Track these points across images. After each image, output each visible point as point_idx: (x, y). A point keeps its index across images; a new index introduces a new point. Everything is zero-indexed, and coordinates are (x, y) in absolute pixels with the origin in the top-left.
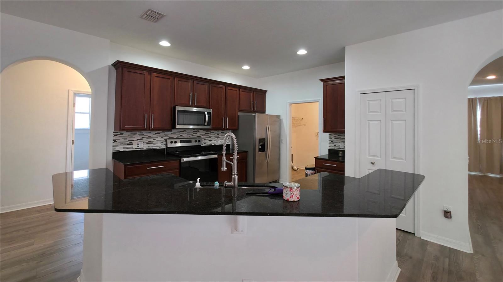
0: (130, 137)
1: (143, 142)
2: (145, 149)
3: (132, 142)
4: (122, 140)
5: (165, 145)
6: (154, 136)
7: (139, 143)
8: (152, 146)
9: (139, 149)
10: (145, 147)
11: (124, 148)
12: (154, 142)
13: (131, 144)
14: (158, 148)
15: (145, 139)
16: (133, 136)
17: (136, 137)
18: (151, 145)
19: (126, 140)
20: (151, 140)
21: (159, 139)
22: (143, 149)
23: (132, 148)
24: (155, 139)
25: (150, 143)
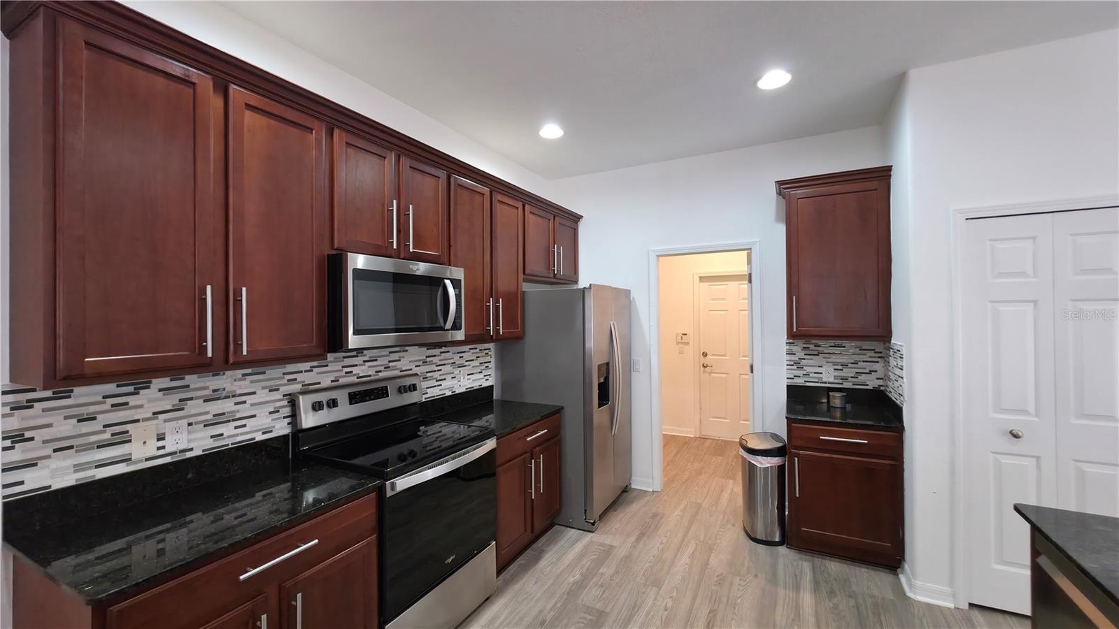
0: (113, 406)
1: (185, 422)
2: (198, 452)
3: (128, 427)
4: (66, 428)
5: (288, 420)
6: (244, 386)
7: (168, 428)
8: (232, 435)
9: (168, 460)
10: (198, 442)
11: (78, 468)
12: (238, 416)
13: (122, 438)
14: (257, 439)
15: (193, 407)
16: (133, 401)
17: (152, 398)
18: (227, 430)
19: (86, 427)
20: (226, 406)
21: (263, 395)
22: (189, 455)
23: (127, 460)
24: (243, 398)
25: (220, 419)
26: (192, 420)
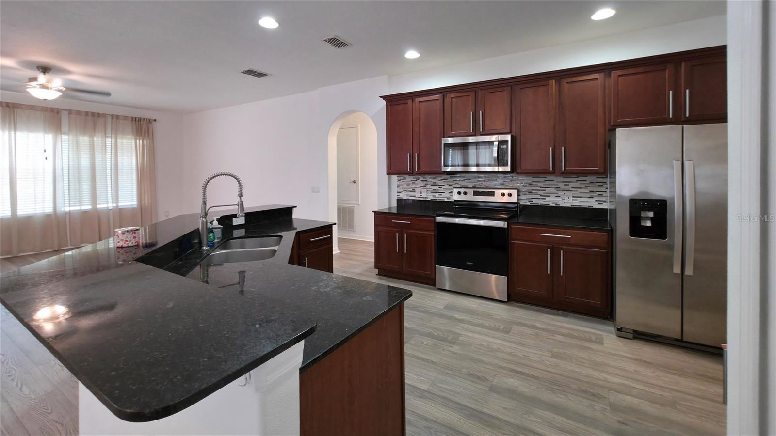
0: (413, 183)
1: (426, 190)
2: (429, 199)
3: (415, 188)
4: (405, 186)
6: (441, 183)
7: (422, 191)
8: (438, 197)
9: (422, 199)
10: (430, 197)
11: (407, 195)
12: (440, 191)
13: (414, 191)
15: (428, 186)
16: (416, 182)
17: (419, 183)
18: (437, 195)
19: (408, 187)
20: (436, 188)
21: (447, 187)
22: (427, 199)
23: (415, 196)
24: (441, 186)
25: (434, 191)
26: (428, 190)
